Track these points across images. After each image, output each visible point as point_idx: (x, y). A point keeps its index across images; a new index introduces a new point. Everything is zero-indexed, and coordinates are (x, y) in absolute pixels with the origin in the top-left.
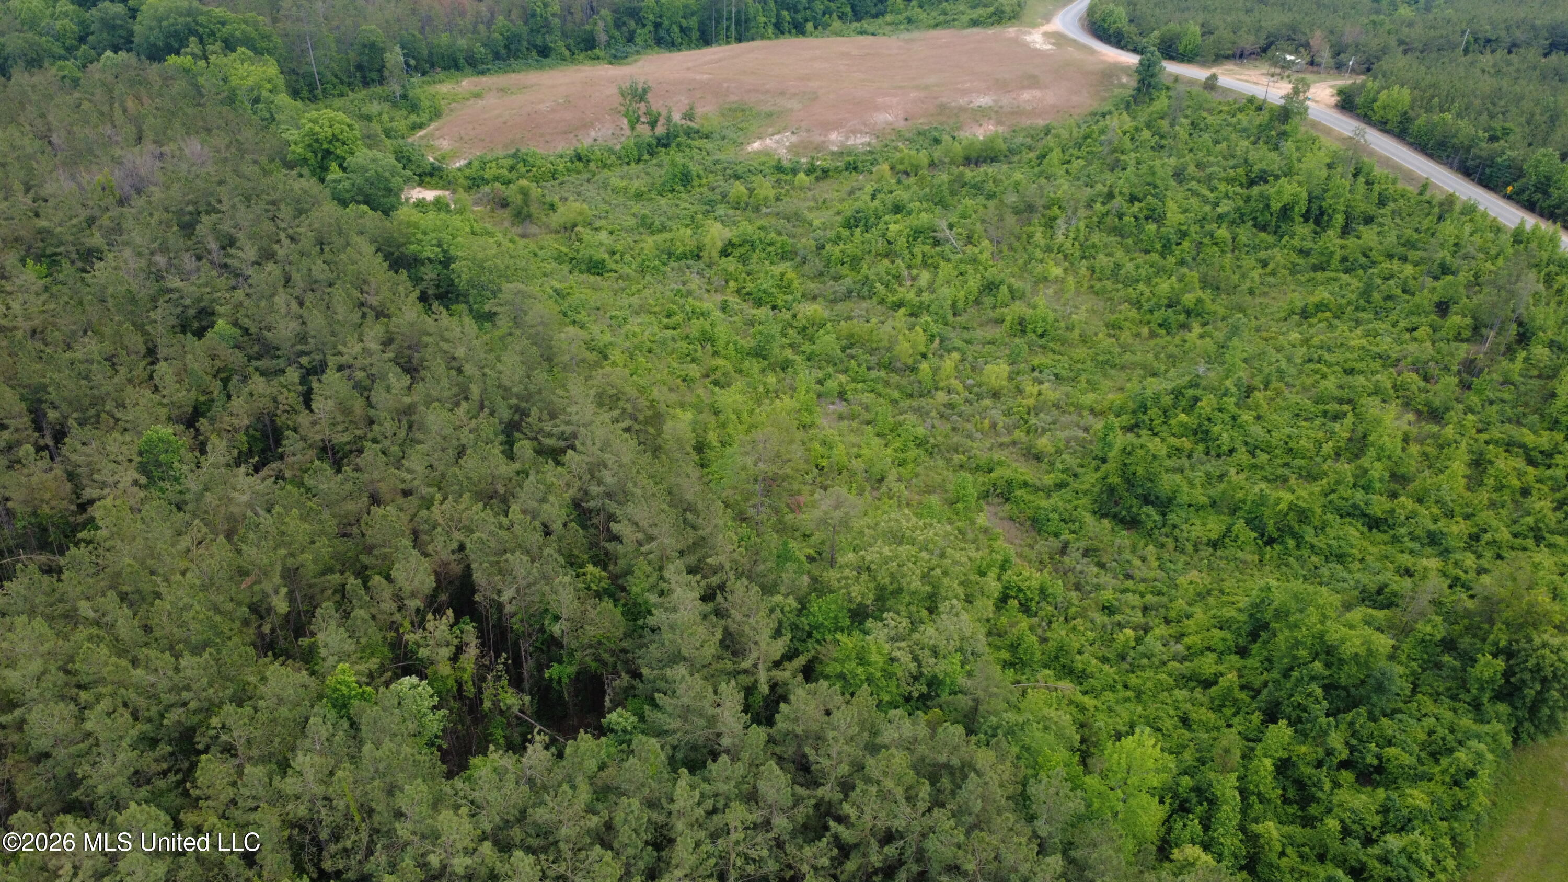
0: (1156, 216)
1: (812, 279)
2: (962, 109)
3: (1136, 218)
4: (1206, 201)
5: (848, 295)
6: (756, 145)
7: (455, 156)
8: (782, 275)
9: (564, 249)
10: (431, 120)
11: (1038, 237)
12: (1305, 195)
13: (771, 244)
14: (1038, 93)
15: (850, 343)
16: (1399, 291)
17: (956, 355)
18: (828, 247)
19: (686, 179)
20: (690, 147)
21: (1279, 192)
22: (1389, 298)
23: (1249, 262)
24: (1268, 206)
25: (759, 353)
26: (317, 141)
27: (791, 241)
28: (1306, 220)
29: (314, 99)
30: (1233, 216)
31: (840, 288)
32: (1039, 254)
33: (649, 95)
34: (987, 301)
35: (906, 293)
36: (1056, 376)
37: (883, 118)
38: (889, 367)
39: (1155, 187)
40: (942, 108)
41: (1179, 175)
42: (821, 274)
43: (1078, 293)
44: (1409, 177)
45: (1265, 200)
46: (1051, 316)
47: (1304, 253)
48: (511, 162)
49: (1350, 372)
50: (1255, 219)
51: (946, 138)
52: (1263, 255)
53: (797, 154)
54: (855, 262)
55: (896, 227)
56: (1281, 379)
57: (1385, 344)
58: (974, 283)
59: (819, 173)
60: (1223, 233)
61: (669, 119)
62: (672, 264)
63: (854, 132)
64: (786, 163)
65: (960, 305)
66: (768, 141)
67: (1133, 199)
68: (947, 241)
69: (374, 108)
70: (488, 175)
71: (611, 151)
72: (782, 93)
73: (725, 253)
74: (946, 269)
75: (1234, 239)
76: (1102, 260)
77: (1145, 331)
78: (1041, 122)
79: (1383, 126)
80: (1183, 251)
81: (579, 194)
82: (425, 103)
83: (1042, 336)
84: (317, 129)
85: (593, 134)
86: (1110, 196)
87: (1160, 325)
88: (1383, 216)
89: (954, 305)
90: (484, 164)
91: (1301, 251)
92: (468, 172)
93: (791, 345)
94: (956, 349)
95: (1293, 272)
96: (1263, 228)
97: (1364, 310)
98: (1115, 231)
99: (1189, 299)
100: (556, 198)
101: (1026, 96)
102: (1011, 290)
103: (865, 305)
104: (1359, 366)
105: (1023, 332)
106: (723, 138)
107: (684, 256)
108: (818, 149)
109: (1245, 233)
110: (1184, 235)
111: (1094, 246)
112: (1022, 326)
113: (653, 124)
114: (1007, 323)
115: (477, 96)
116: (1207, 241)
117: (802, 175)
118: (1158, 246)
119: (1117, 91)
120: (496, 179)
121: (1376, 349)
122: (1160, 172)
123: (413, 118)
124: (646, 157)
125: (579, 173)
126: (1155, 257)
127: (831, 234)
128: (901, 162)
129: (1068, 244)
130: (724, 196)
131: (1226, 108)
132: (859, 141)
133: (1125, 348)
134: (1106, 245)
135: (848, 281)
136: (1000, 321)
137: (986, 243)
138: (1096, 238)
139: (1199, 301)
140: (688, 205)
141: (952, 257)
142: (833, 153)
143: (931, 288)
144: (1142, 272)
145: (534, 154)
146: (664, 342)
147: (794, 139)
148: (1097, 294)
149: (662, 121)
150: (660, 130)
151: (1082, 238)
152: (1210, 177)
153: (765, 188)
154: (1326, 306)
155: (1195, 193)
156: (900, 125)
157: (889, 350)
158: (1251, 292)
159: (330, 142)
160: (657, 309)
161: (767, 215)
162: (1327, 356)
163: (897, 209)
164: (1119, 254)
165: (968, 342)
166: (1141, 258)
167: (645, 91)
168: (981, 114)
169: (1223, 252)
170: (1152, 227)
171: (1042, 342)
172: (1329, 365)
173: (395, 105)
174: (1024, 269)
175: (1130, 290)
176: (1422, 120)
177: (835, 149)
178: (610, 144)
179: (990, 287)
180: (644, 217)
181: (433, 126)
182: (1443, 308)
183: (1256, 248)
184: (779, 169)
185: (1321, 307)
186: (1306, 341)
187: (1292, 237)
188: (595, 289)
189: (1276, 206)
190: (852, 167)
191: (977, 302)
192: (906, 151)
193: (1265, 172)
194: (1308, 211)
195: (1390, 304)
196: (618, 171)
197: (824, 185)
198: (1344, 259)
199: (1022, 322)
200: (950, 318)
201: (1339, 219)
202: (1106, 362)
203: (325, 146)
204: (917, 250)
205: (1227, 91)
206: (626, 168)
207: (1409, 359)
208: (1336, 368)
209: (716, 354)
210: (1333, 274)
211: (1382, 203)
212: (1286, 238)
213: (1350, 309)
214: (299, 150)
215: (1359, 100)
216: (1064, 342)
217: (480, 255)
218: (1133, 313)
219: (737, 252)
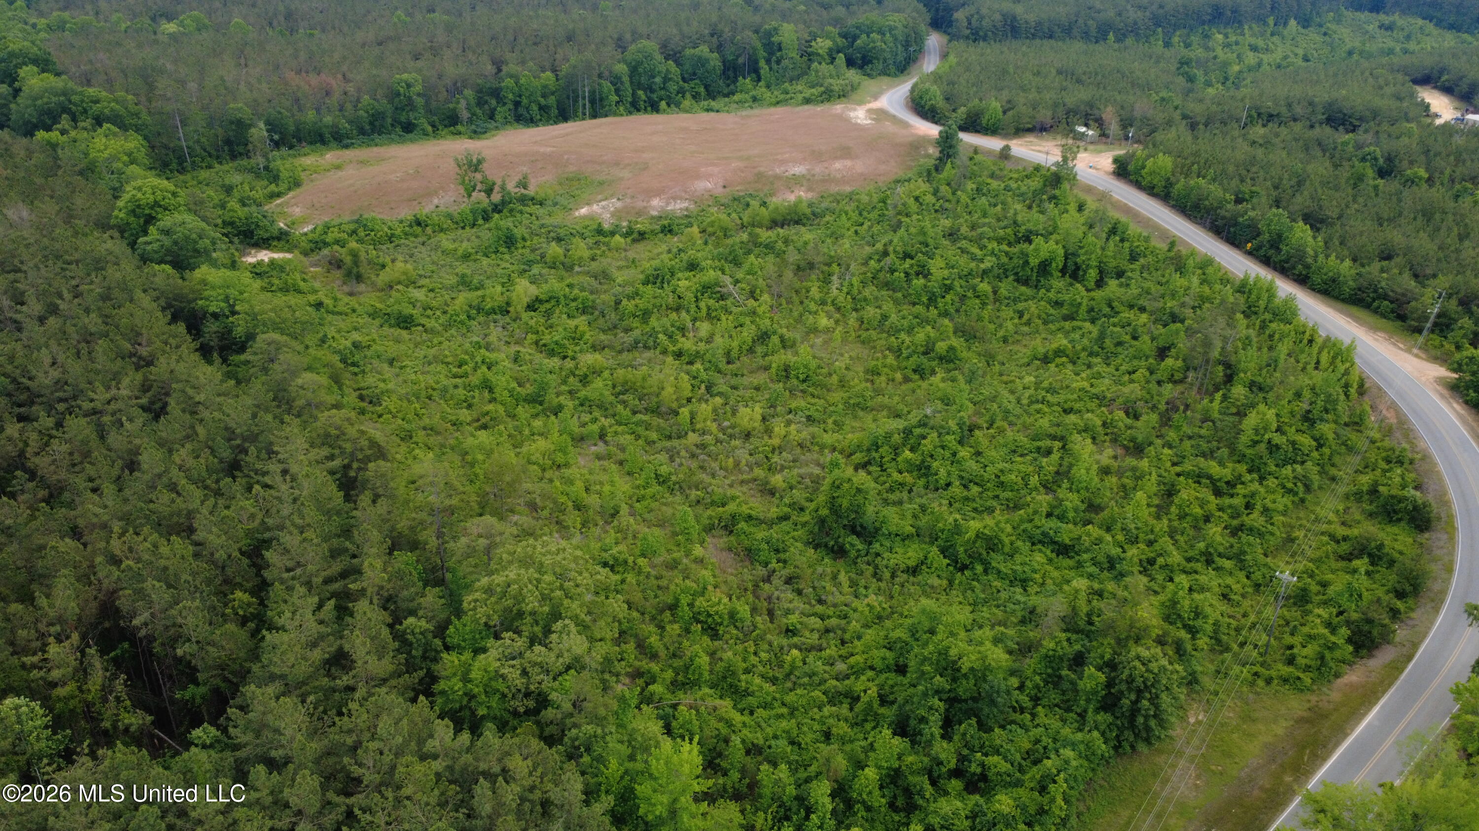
0: (923, 272)
1: (604, 331)
2: (778, 177)
3: (907, 274)
4: (974, 258)
5: (634, 346)
6: (584, 211)
7: (305, 222)
8: (577, 327)
9: (378, 305)
10: (290, 189)
11: (815, 292)
12: (1061, 252)
13: (574, 300)
14: (848, 163)
15: (622, 389)
16: (1128, 337)
17: (718, 400)
18: (625, 302)
19: (510, 241)
20: (521, 212)
21: (1036, 250)
22: (1119, 344)
23: (1007, 313)
24: (1027, 263)
25: (535, 400)
26: (139, 206)
27: (591, 297)
28: (1063, 276)
29: (182, 170)
30: (996, 271)
31: (628, 339)
32: (813, 307)
33: (484, 166)
34: (760, 349)
35: (687, 344)
36: (809, 418)
37: (703, 185)
38: (655, 411)
39: (927, 246)
40: (760, 176)
41: (952, 235)
42: (615, 327)
43: (844, 341)
44: (1164, 234)
45: (1024, 255)
46: (813, 364)
47: (1058, 304)
48: (352, 227)
49: (1066, 411)
50: (1016, 274)
51: (754, 203)
52: (1021, 306)
53: (620, 219)
54: (645, 315)
55: (685, 283)
56: (1005, 419)
57: (1104, 385)
58: (748, 333)
59: (635, 235)
60: (984, 287)
61: (503, 188)
62: (481, 319)
63: (675, 198)
64: (606, 226)
65: (734, 354)
66: (595, 207)
67: (907, 256)
68: (730, 294)
69: (236, 178)
70: (329, 238)
71: (450, 216)
72: (617, 164)
73: (531, 307)
74: (726, 322)
75: (995, 292)
76: (871, 312)
77: (898, 376)
78: (848, 189)
79: (1150, 190)
80: (946, 304)
81: (411, 256)
82: (284, 174)
83: (804, 381)
84: (139, 195)
85: (436, 201)
86: (886, 254)
87: (915, 371)
88: (1132, 270)
89: (728, 353)
90: (327, 227)
91: (1056, 303)
92: (311, 236)
93: (570, 392)
94: (720, 394)
95: (1045, 323)
96: (1026, 282)
97: (1097, 355)
98: (887, 285)
99: (941, 347)
100: (388, 260)
101: (838, 165)
102: (782, 339)
103: (648, 354)
104: (1077, 406)
105: (787, 377)
106: (555, 204)
107: (493, 311)
108: (639, 214)
109: (1005, 287)
110: (948, 288)
111: (865, 300)
112: (786, 372)
113: (489, 192)
114: (773, 370)
115: (338, 167)
116: (969, 294)
117: (617, 237)
118: (925, 299)
119: (922, 161)
120: (337, 242)
121: (1093, 390)
122: (931, 232)
123: (273, 187)
124: (481, 222)
125: (416, 236)
126: (919, 309)
127: (629, 290)
128: (712, 224)
129: (841, 298)
130: (543, 256)
131: (1015, 176)
132: (678, 207)
133: (878, 392)
134: (876, 298)
135: (637, 333)
136: (767, 368)
137: (766, 297)
138: (869, 291)
139: (951, 349)
140: (508, 265)
141: (734, 309)
142: (653, 218)
143: (709, 340)
144: (905, 323)
145: (373, 219)
146: (445, 390)
147: (619, 204)
148: (863, 343)
149: (497, 189)
150: (496, 197)
151: (855, 291)
152: (981, 237)
153: (581, 249)
154: (1063, 351)
155: (963, 251)
156: (718, 192)
157: (658, 395)
158: (1005, 340)
159: (152, 208)
160: (450, 359)
161: (578, 273)
162: (1049, 397)
163: (693, 266)
164: (888, 307)
165: (734, 388)
166: (906, 309)
167: (479, 162)
168: (795, 181)
169: (984, 304)
170: (919, 282)
171: (804, 386)
172: (1049, 405)
173: (258, 176)
174: (799, 320)
175: (893, 339)
176: (1179, 186)
177: (655, 213)
178: (450, 210)
179: (763, 337)
180: (463, 276)
181: (291, 194)
182: (1162, 353)
183: (1016, 300)
184: (600, 231)
185: (1059, 352)
186: (1037, 385)
187: (1048, 291)
188: (398, 341)
189: (1034, 262)
190: (667, 230)
191: (751, 351)
192: (717, 215)
193: (1031, 232)
194: (1065, 266)
195: (1120, 349)
196: (452, 235)
197: (640, 246)
198: (1091, 310)
199: (787, 369)
200: (722, 365)
201: (1093, 274)
202: (858, 404)
203: (147, 212)
204: (702, 305)
205: (1019, 160)
206: (460, 231)
207: (1121, 400)
208: (1056, 408)
209: (493, 400)
210: (1079, 323)
211: (1133, 258)
212: (1043, 291)
213: (1083, 355)
214: (122, 215)
215: (1131, 168)
216: (823, 386)
217: (257, 309)
218: (891, 359)
219: (543, 308)
